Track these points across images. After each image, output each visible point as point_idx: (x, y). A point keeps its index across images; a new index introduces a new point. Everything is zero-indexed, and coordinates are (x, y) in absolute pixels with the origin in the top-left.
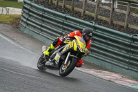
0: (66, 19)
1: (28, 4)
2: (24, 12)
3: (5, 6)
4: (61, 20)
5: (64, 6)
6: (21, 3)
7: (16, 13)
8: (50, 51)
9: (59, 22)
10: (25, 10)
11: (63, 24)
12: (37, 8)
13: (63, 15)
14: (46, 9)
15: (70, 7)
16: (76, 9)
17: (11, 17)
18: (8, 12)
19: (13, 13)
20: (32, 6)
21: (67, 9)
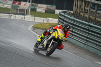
0: (91, 26)
1: (63, 16)
2: (60, 21)
3: (46, 17)
4: (87, 27)
5: (89, 17)
6: (57, 14)
7: (54, 22)
8: (41, 38)
9: (85, 29)
10: (60, 20)
11: (88, 30)
12: (69, 19)
13: (88, 23)
14: (75, 19)
15: (93, 18)
16: (97, 19)
17: (50, 24)
18: (48, 21)
19: (52, 22)
20: (65, 17)
21: (91, 19)
